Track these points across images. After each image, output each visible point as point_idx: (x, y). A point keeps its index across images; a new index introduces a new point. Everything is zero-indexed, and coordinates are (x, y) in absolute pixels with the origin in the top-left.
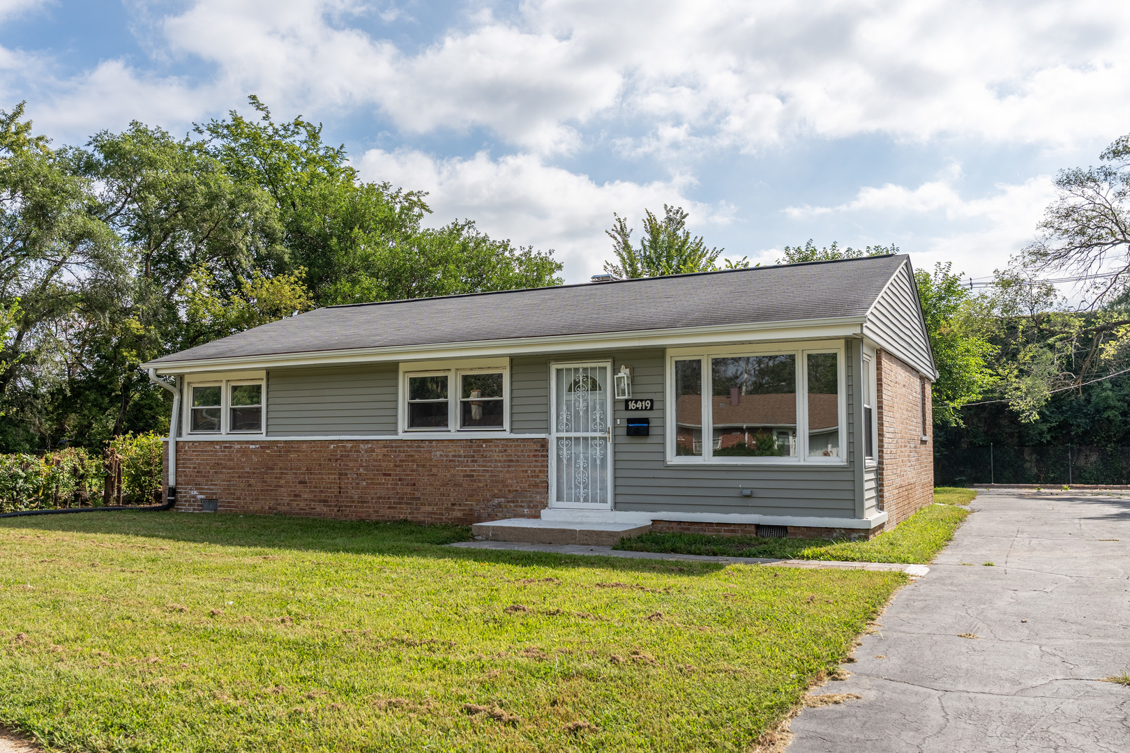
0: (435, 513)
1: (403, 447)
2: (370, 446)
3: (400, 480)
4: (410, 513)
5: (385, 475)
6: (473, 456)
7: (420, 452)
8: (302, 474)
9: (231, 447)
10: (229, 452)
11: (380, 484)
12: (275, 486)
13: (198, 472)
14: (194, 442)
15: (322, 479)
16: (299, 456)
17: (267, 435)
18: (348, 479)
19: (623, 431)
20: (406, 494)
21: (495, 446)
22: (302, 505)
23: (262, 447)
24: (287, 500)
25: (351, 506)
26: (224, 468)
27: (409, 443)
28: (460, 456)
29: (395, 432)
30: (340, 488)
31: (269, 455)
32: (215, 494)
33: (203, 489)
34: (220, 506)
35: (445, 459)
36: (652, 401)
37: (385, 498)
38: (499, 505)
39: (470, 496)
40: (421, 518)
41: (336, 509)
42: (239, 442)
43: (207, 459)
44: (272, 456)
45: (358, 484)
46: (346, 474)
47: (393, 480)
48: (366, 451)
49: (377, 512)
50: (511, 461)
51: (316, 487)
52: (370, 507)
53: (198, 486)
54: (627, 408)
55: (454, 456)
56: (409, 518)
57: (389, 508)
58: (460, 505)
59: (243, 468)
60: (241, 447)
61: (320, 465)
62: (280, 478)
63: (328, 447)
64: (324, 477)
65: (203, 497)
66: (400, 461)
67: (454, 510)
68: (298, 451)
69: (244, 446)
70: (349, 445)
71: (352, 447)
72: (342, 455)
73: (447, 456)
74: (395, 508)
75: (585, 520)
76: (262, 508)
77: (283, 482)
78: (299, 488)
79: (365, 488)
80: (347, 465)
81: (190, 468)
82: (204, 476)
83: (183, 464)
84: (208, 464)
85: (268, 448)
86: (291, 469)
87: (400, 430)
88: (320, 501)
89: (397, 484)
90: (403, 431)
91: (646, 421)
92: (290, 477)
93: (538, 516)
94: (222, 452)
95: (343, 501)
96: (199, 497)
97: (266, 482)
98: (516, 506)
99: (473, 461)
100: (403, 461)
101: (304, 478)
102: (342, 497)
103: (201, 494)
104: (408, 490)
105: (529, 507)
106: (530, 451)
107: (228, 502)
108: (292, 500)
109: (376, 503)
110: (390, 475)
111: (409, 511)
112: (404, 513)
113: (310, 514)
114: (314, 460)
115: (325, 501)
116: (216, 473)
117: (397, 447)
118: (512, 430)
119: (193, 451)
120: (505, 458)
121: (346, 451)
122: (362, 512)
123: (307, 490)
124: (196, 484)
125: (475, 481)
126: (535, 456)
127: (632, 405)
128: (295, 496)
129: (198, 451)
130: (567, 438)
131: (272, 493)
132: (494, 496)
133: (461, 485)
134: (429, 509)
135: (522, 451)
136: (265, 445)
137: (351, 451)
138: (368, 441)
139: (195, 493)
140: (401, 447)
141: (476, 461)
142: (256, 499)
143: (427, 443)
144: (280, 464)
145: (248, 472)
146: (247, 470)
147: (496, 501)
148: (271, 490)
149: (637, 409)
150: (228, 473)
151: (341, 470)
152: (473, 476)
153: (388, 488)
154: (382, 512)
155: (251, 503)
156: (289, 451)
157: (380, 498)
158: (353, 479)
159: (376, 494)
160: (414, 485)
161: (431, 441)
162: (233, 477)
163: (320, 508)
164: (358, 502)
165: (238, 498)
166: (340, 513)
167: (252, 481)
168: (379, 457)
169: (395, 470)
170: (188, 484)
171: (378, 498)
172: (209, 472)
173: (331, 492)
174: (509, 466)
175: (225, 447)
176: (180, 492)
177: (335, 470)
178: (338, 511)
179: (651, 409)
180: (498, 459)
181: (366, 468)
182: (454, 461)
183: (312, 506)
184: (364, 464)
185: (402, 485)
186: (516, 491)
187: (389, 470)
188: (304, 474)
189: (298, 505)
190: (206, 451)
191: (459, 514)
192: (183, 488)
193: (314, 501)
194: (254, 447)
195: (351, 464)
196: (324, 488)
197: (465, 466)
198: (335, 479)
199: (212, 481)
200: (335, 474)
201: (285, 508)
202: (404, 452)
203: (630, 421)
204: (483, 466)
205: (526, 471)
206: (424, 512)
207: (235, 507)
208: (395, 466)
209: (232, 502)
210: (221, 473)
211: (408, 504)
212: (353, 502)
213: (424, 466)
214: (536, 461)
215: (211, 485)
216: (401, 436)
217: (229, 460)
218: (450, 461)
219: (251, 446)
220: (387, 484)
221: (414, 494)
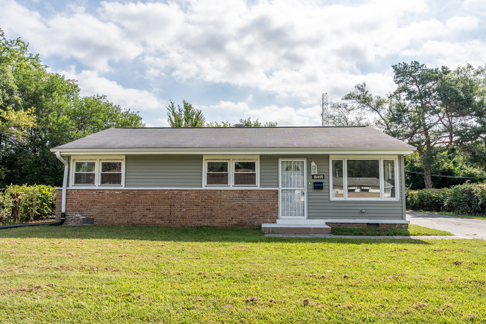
0: (223, 222)
1: (206, 193)
2: (188, 192)
3: (204, 208)
4: (209, 223)
5: (196, 205)
6: (243, 197)
7: (215, 195)
8: (148, 205)
9: (103, 192)
10: (102, 195)
11: (193, 210)
12: (131, 211)
13: (80, 205)
14: (78, 190)
15: (160, 207)
16: (146, 197)
17: (125, 187)
18: (175, 207)
19: (312, 187)
20: (208, 214)
21: (254, 193)
22: (148, 220)
23: (123, 193)
24: (138, 218)
25: (177, 220)
26: (99, 203)
27: (209, 191)
28: (236, 197)
29: (201, 186)
30: (170, 212)
31: (127, 196)
32: (92, 216)
33: (84, 213)
34: (95, 222)
35: (228, 198)
36: (324, 175)
37: (196, 216)
38: (256, 218)
39: (241, 214)
40: (215, 224)
41: (168, 222)
42: (108, 190)
43: (87, 199)
44: (130, 197)
45: (181, 210)
46: (174, 205)
47: (200, 208)
48: (186, 195)
49: (192, 222)
50: (262, 199)
51: (156, 212)
52: (187, 220)
53: (80, 212)
54: (313, 178)
55: (233, 197)
56: (209, 225)
57: (198, 220)
58: (236, 218)
59: (111, 203)
60: (110, 193)
61: (159, 201)
62: (135, 207)
63: (164, 193)
64: (161, 207)
65: (84, 217)
66: (205, 199)
67: (233, 221)
68: (146, 195)
69: (114, 192)
70: (176, 192)
71: (178, 193)
72: (173, 196)
73: (229, 197)
74: (201, 220)
75: (297, 223)
76: (123, 222)
77: (136, 209)
78: (146, 212)
79: (185, 212)
80: (174, 201)
81: (75, 203)
82: (85, 207)
83: (71, 201)
84: (87, 201)
85: (127, 193)
86: (141, 203)
87: (203, 185)
88: (158, 218)
89: (202, 210)
90: (205, 186)
91: (322, 183)
92: (141, 207)
93: (275, 222)
94: (97, 195)
95: (172, 218)
96: (81, 217)
97: (125, 209)
98: (264, 218)
99: (243, 199)
100: (206, 199)
101: (150, 207)
102: (171, 216)
103: (82, 216)
104: (209, 212)
105: (270, 219)
106: (271, 195)
107: (101, 220)
108: (141, 218)
109: (191, 218)
110: (199, 206)
111: (209, 221)
112: (206, 222)
113: (153, 224)
114: (155, 199)
115: (161, 218)
116: (93, 205)
117: (202, 193)
118: (261, 186)
119: (77, 194)
120: (258, 198)
121: (174, 195)
122: (183, 223)
123: (151, 213)
124: (79, 211)
125: (244, 208)
126: (273, 197)
127: (315, 177)
128: (144, 216)
129: (81, 194)
130: (286, 190)
131: (130, 215)
132: (253, 214)
133: (237, 210)
134: (220, 220)
135: (267, 195)
136: (124, 192)
137: (177, 195)
138: (187, 190)
139: (79, 215)
140: (205, 193)
141: (244, 199)
142: (119, 218)
143: (219, 191)
144: (135, 201)
145: (114, 205)
146: (113, 204)
147: (254, 216)
148: (129, 214)
149: (317, 179)
150: (101, 205)
151: (171, 203)
152: (242, 206)
153: (197, 212)
154: (194, 222)
155: (115, 220)
156: (140, 195)
157: (193, 216)
158: (178, 208)
159: (191, 214)
160: (212, 210)
161: (221, 191)
162: (104, 207)
163: (158, 221)
164: (181, 218)
165: (107, 218)
166: (170, 223)
167: (117, 209)
168: (193, 198)
169: (202, 203)
170: (74, 211)
171: (192, 216)
172: (88, 205)
173: (165, 214)
174: (261, 201)
175: (100, 193)
176: (68, 215)
177: (168, 203)
178: (169, 222)
179: (324, 178)
180: (255, 198)
181: (186, 203)
182: (233, 199)
183: (154, 221)
184: (185, 201)
185: (206, 210)
186: (264, 212)
187: (198, 203)
188: (150, 205)
189: (145, 220)
190: (87, 194)
191: (235, 223)
192: (70, 213)
193: (155, 218)
194: (118, 192)
195: (177, 201)
196: (161, 212)
197: (239, 201)
198: (167, 208)
199: (90, 209)
200: (168, 205)
201: (138, 222)
202: (207, 195)
203: (315, 183)
204: (248, 202)
205: (269, 204)
206: (217, 222)
207: (105, 222)
208: (202, 201)
209: (103, 220)
210: (96, 205)
211: (208, 218)
212: (178, 218)
213: (217, 201)
214: (274, 199)
215: (89, 211)
216: (204, 188)
217: (102, 199)
218: (231, 199)
219: (116, 192)
220: (197, 210)
221: (212, 214)
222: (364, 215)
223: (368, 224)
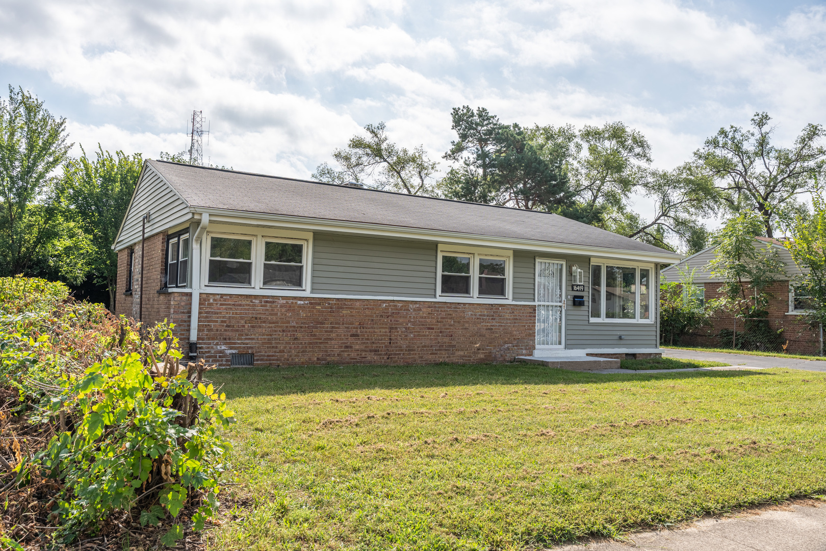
0: (466, 356)
1: (444, 308)
2: (418, 306)
3: (441, 332)
4: (447, 357)
5: (429, 328)
6: (493, 316)
7: (456, 311)
8: (354, 328)
9: (274, 302)
10: (271, 306)
11: (425, 336)
12: (325, 339)
13: (227, 326)
14: (222, 295)
15: (374, 332)
16: (351, 312)
17: (312, 293)
18: (398, 332)
19: (571, 303)
20: (445, 343)
21: (507, 309)
22: (353, 355)
23: (311, 303)
24: (337, 351)
25: (400, 354)
26: (264, 322)
27: (449, 305)
28: (484, 315)
29: (435, 297)
30: (390, 339)
31: (319, 311)
32: (251, 348)
33: (235, 343)
34: (257, 360)
35: (474, 317)
36: (584, 286)
37: (428, 346)
38: (508, 349)
39: (490, 343)
40: (455, 360)
41: (386, 357)
42: (284, 298)
43: (241, 313)
44: (323, 312)
45: (406, 336)
46: (396, 328)
47: (435, 332)
48: (414, 310)
49: (422, 357)
50: (517, 319)
51: (368, 339)
52: (416, 354)
53: (226, 340)
54: (573, 290)
55: (480, 315)
56: (447, 360)
57: (431, 354)
58: (483, 349)
59: (289, 322)
60: (287, 303)
61: (372, 320)
62: (331, 332)
63: (380, 305)
64: (376, 330)
65: (234, 351)
66: (442, 318)
67: (479, 353)
68: (351, 308)
69: (294, 301)
70: (400, 305)
71: (402, 306)
72: (395, 311)
73: (475, 315)
74: (436, 354)
75: (557, 356)
76: (310, 359)
77: (333, 335)
78: (351, 340)
79: (412, 339)
80: (397, 321)
81: (216, 322)
82: (237, 331)
83: (207, 317)
84: (242, 318)
85: (319, 304)
86: (343, 324)
87: (437, 296)
88: (371, 351)
89: (438, 336)
90: (441, 297)
91: (582, 297)
92: (341, 331)
93: (531, 355)
94: (262, 306)
95: (393, 350)
96: (229, 352)
97: (315, 335)
98: (518, 349)
99: (492, 319)
100: (443, 318)
101: (357, 331)
102: (392, 347)
103: (231, 348)
104: (447, 340)
105: (526, 349)
106: (528, 313)
107: (268, 356)
108: (342, 351)
109: (421, 350)
110: (433, 329)
111: (447, 355)
112: (443, 357)
113: (361, 362)
114: (366, 316)
115: (375, 351)
116: (253, 327)
117: (439, 307)
118: (514, 299)
119: (221, 305)
120: (512, 317)
121: (397, 309)
122: (409, 358)
123: (359, 342)
124: (225, 339)
125: (493, 333)
126: (530, 316)
127: (575, 288)
128: (347, 347)
129: (229, 304)
130: (543, 306)
131: (322, 345)
132: (505, 343)
133: (484, 336)
134: (461, 353)
135: (523, 313)
136: (313, 302)
137: (401, 309)
138: (416, 302)
139: (223, 347)
140: (442, 307)
141: (494, 319)
142: (303, 352)
143: (462, 305)
144: (332, 319)
145: (294, 327)
146: (293, 324)
147: (506, 346)
148: (321, 343)
149: (577, 290)
150: (269, 327)
151: (392, 324)
152: (492, 329)
153: (431, 339)
154: (426, 357)
155: (296, 355)
156: (342, 308)
157: (425, 346)
158: (402, 332)
159: (422, 343)
160: (452, 336)
161: (465, 304)
162: (276, 331)
163: (370, 357)
164: (406, 351)
165: (280, 352)
166: (389, 360)
167: (299, 335)
168: (425, 315)
169: (437, 325)
170: (213, 339)
171: (423, 347)
172: (244, 326)
173: (382, 343)
174: (515, 323)
175: (267, 302)
176: (201, 348)
177: (386, 325)
178: (388, 358)
179: (584, 291)
180: (508, 318)
181: (414, 323)
182: (480, 319)
183: (363, 355)
184: (412, 320)
185: (443, 336)
186: (518, 339)
187: (432, 325)
188: (357, 328)
189: (349, 355)
190: (240, 305)
191: (482, 356)
192: (205, 344)
193: (366, 351)
194: (302, 302)
195: (401, 320)
196: (376, 340)
197: (488, 322)
198: (386, 332)
199: (247, 335)
200: (386, 328)
201: (336, 359)
202: (445, 311)
203: (575, 297)
204: (499, 323)
205: (525, 326)
206: (458, 356)
207: (277, 360)
208: (438, 322)
209: (273, 356)
210: (260, 327)
211: (446, 350)
212: (402, 350)
213: (459, 322)
214: (531, 320)
215: (246, 339)
216: (439, 299)
217: (271, 314)
218: (478, 319)
219: (299, 302)
220: (431, 335)
221: (451, 343)
222: (622, 342)
223: (627, 354)
